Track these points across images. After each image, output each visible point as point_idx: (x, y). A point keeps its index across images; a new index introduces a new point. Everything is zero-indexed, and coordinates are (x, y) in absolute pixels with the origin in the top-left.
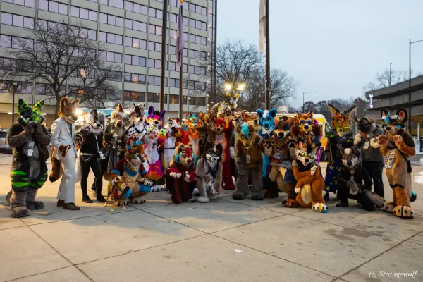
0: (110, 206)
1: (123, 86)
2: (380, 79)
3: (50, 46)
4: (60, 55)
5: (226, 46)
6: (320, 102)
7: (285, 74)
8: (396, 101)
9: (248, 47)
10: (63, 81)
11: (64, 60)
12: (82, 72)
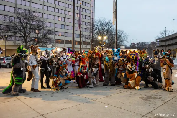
0: (53, 90)
1: (55, 37)
2: (162, 34)
3: (22, 20)
4: (27, 24)
5: (98, 20)
6: (137, 43)
7: (123, 32)
8: (168, 43)
9: (108, 21)
10: (28, 36)
11: (28, 26)
12: (37, 31)
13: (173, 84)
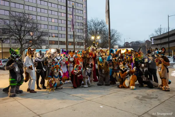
0: (48, 90)
1: (49, 38)
2: (156, 32)
3: (17, 23)
4: (22, 26)
5: (91, 20)
6: (131, 42)
7: (116, 31)
8: (163, 41)
9: (101, 21)
10: (23, 38)
11: (23, 28)
12: (31, 33)
13: (170, 83)
